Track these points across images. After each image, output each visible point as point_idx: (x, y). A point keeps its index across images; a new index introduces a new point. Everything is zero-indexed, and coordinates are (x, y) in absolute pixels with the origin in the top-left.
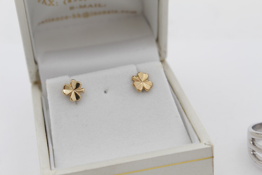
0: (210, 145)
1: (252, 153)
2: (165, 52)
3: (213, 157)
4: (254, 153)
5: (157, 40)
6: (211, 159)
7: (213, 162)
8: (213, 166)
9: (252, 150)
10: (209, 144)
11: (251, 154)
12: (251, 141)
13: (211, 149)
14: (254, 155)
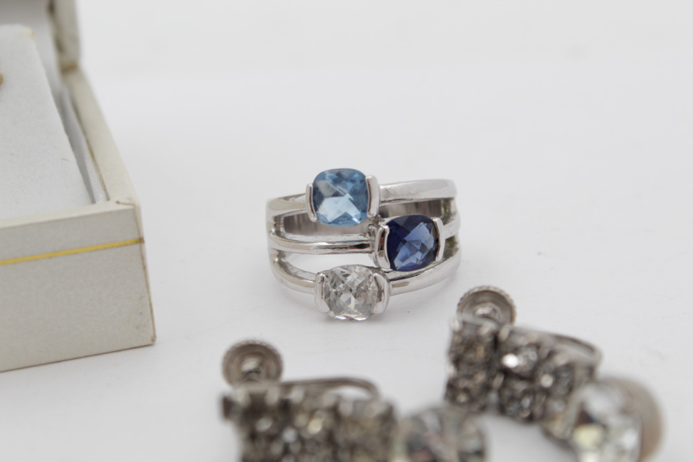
0: (129, 204)
1: (277, 260)
2: (75, 40)
3: (141, 241)
4: (283, 260)
6: (137, 247)
7: (143, 258)
8: (145, 268)
9: (277, 253)
10: (127, 201)
11: (274, 262)
12: (273, 226)
13: (133, 215)
14: (283, 266)
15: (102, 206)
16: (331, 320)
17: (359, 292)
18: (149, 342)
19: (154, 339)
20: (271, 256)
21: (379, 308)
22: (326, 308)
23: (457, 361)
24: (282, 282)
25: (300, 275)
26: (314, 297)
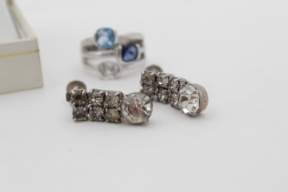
3: (38, 51)
6: (37, 53)
7: (39, 57)
8: (39, 60)
13: (35, 42)
15: (24, 39)
16: (102, 79)
17: (112, 69)
21: (118, 75)
23: (143, 85)
26: (97, 73)
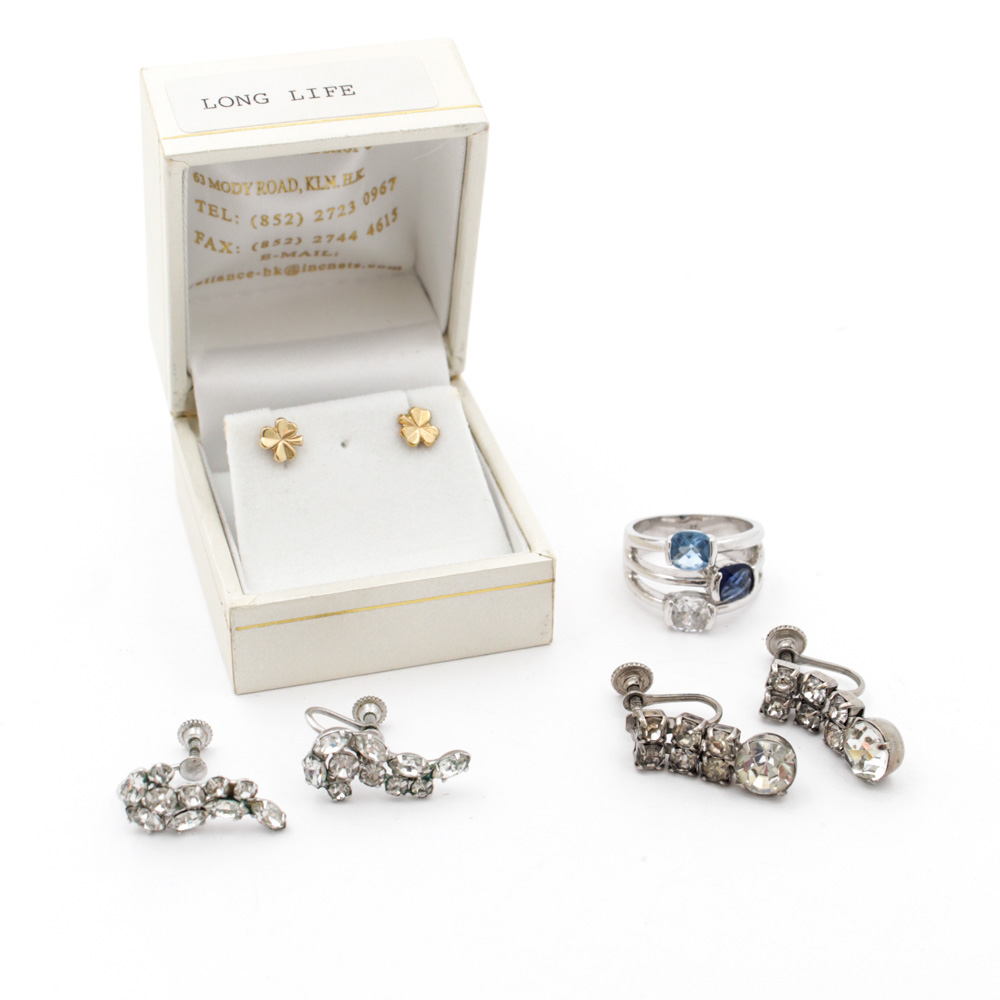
0: (548, 557)
1: (630, 577)
3: (553, 580)
4: (635, 577)
5: (446, 334)
6: (551, 584)
7: (553, 591)
8: (553, 597)
9: (631, 572)
10: (548, 555)
12: (630, 552)
13: (551, 564)
14: (635, 581)
15: (523, 558)
18: (547, 642)
19: (551, 641)
20: (627, 573)
21: (709, 625)
22: (671, 623)
24: (636, 595)
25: (652, 592)
